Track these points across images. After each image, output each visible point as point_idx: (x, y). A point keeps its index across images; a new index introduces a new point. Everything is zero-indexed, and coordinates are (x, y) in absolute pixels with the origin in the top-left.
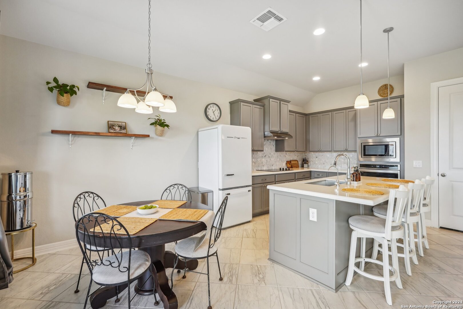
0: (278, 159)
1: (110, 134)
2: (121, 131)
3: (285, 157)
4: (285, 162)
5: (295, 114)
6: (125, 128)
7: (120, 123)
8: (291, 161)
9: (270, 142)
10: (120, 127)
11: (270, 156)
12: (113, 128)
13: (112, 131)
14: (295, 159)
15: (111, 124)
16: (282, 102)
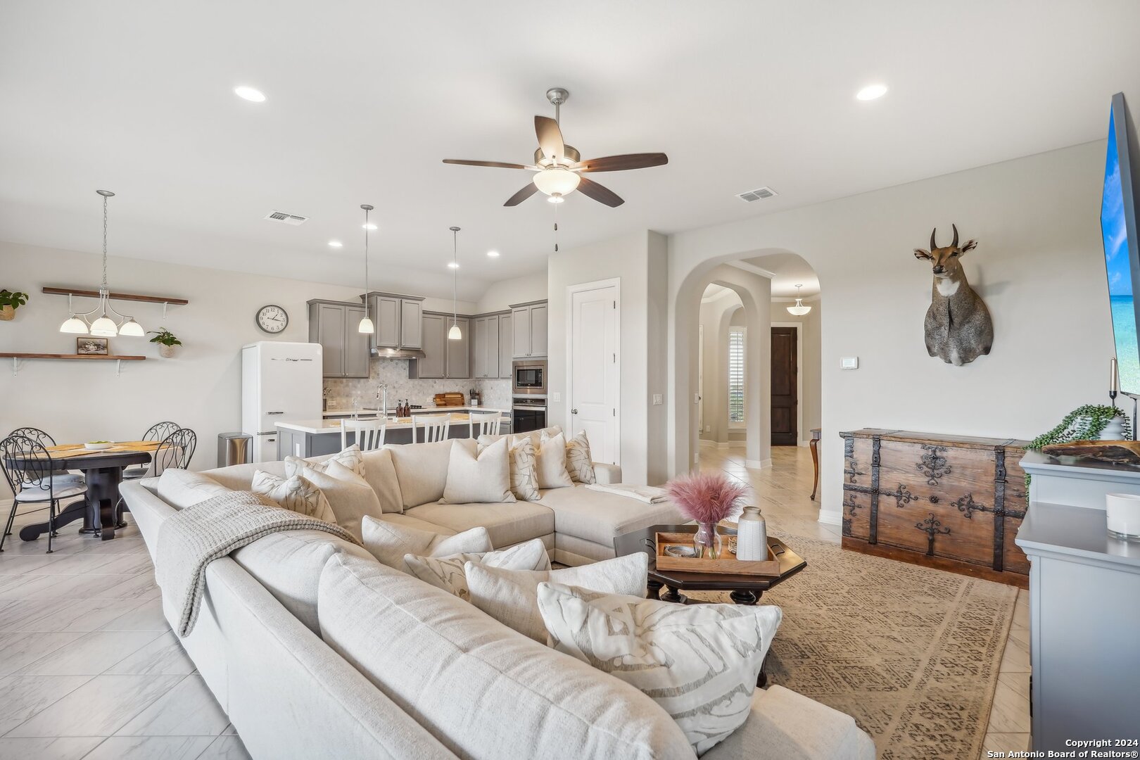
0: (416, 391)
1: (79, 357)
2: (98, 352)
3: (433, 386)
4: (433, 396)
5: (442, 317)
6: (105, 347)
7: (98, 341)
8: (444, 395)
9: (397, 364)
10: (98, 346)
11: (396, 385)
12: (85, 348)
13: (83, 352)
14: (457, 391)
15: (82, 342)
16: (404, 301)
